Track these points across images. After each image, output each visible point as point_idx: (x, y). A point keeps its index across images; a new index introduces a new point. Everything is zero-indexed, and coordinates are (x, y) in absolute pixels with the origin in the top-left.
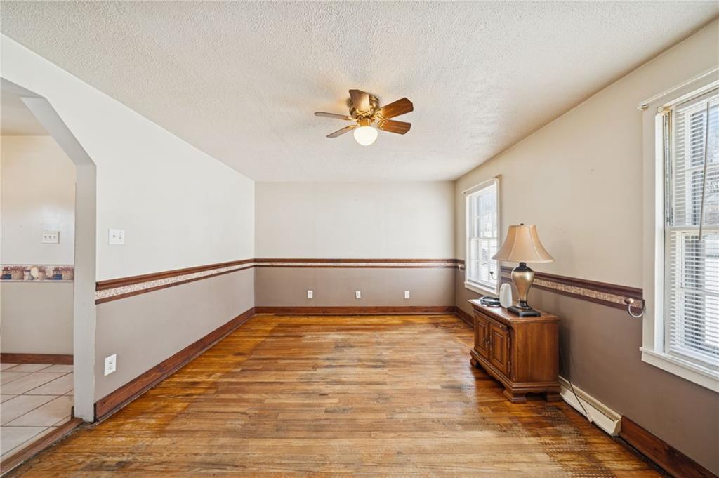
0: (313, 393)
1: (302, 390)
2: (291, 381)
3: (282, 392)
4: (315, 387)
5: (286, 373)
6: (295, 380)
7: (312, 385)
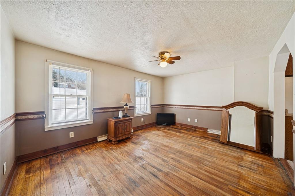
0: (176, 161)
1: (180, 164)
2: (183, 172)
3: (189, 168)
4: (174, 163)
5: (185, 179)
6: (182, 171)
7: (175, 164)
